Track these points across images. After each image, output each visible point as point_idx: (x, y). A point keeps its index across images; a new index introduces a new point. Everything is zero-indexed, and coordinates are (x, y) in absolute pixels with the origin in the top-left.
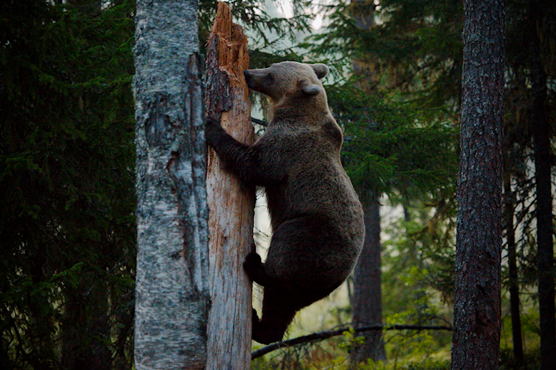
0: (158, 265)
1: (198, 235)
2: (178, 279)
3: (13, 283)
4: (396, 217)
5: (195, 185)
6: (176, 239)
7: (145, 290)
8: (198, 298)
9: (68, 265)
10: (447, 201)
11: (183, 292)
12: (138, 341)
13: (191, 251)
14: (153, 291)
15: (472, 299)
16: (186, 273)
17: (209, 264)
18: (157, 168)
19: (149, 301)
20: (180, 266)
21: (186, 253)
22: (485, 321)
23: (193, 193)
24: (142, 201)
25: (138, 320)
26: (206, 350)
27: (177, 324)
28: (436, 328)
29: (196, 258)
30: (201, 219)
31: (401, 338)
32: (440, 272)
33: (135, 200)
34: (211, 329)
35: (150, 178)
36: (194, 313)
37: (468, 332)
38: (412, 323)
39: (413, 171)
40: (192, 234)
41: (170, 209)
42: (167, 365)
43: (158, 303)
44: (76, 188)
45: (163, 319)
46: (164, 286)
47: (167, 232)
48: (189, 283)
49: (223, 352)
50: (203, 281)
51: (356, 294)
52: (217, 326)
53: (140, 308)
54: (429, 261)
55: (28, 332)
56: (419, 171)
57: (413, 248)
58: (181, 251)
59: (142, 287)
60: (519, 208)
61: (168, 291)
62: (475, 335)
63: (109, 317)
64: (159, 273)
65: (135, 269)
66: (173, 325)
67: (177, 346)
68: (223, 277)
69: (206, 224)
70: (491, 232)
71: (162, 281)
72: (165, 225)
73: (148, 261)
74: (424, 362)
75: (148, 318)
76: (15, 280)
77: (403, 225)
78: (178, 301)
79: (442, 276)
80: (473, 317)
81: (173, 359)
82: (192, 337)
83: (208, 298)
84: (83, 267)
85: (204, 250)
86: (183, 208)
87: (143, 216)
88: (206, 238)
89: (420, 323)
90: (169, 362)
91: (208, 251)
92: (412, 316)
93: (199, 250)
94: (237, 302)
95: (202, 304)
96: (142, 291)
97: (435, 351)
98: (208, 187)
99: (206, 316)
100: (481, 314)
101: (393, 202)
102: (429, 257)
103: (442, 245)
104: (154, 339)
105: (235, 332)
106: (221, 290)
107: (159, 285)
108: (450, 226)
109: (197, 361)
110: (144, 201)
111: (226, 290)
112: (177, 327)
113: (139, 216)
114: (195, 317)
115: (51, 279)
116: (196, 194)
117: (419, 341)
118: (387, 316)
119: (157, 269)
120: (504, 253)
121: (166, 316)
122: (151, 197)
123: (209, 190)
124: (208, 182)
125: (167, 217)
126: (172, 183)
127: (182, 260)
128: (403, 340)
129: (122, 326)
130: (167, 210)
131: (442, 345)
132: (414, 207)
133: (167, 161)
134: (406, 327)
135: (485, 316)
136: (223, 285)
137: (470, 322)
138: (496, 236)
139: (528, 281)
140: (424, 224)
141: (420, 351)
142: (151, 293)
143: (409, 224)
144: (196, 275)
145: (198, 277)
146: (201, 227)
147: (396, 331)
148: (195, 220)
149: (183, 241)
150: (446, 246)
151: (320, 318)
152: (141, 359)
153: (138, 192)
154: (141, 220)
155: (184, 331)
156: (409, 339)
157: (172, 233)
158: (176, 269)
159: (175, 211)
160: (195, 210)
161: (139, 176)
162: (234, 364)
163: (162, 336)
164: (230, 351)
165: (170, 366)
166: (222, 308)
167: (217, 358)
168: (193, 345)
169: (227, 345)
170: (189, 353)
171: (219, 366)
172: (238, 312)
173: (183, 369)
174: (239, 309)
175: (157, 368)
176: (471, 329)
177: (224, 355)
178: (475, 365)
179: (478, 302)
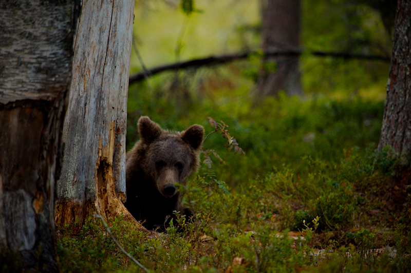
26: (71, 69)
27: (35, 33)
31: (324, 68)
34: (79, 43)
36: (57, 20)
42: (20, 86)
45: (17, 25)
49: (92, 73)
52: (87, 38)
66: (30, 34)
67: (34, 61)
78: (38, 3)
81: (27, 77)
82: (54, 52)
83: (78, 3)
89: (349, 49)
90: (22, 82)
94: (115, 10)
97: (366, 86)
99: (73, 25)
104: (4, 51)
105: (110, 48)
109: (59, 82)
112: (35, 36)
114: (59, 25)
117: (346, 72)
118: (307, 39)
121: (22, 21)
128: (325, 72)
147: (318, 59)
155: (44, 42)
156: (335, 70)
162: (105, 89)
163: (14, 47)
164: (101, 72)
165: (23, 87)
166: (94, 16)
167: (85, 79)
168: (54, 62)
169: (99, 63)
170: (48, 71)
171: (86, 90)
172: (116, 22)
173: (40, 91)
174: (116, 18)
175: (6, 89)
177: (94, 76)
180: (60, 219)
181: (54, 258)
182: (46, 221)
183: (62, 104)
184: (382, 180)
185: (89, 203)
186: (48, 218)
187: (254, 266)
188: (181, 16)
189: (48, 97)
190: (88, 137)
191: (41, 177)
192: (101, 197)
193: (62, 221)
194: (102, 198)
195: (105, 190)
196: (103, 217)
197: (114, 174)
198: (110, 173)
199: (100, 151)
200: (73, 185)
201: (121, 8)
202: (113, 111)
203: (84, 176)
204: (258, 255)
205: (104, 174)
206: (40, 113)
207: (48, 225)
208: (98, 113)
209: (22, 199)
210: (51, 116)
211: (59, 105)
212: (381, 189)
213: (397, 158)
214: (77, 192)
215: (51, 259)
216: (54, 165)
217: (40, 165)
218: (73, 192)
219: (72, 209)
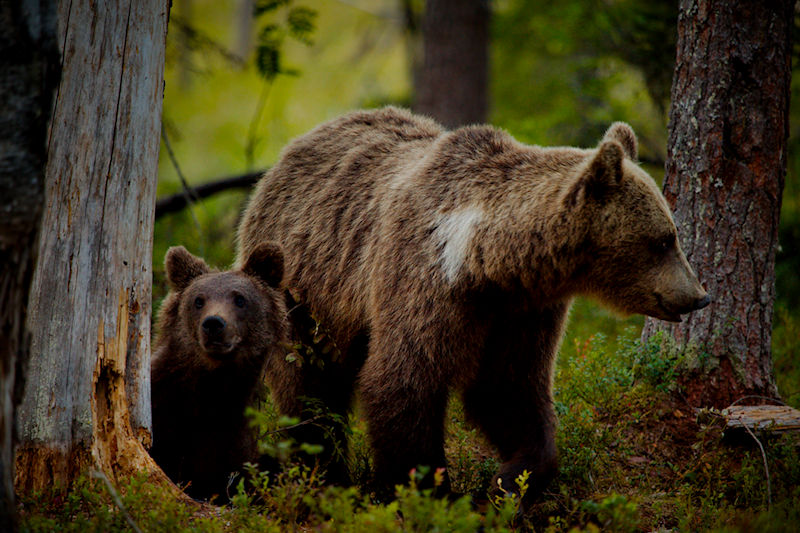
8: (30, 56)
15: (718, 92)
22: (746, 149)
26: (42, 187)
32: (640, 20)
34: (58, 136)
36: (15, 92)
37: (703, 175)
49: (83, 195)
50: (43, 14)
52: (73, 128)
62: (720, 183)
68: (94, 8)
79: (640, 28)
80: (717, 138)
82: (9, 154)
83: (54, 58)
94: (126, 72)
99: (46, 102)
100: (738, 132)
105: (118, 146)
106: (87, 38)
109: (20, 214)
111: (99, 38)
114: (19, 102)
135: (747, 138)
136: (93, 25)
137: (710, 151)
145: (30, 3)
162: (110, 226)
164: (102, 193)
166: (86, 84)
167: (69, 208)
168: (9, 174)
169: (96, 176)
171: (71, 229)
172: (128, 96)
174: (129, 88)
176: (711, 167)
177: (87, 202)
178: (717, 260)
179: (732, 102)
180: (24, 481)
183: (26, 256)
184: (650, 399)
185: (80, 449)
188: (255, 81)
190: (76, 320)
192: (103, 437)
193: (29, 485)
194: (105, 440)
195: (111, 424)
196: (107, 477)
197: (129, 393)
198: (121, 391)
199: (101, 348)
200: (49, 414)
201: (138, 68)
202: (125, 270)
203: (69, 398)
205: (108, 393)
208: (95, 274)
210: (5, 280)
211: (20, 258)
212: (647, 416)
213: (680, 356)
214: (57, 428)
216: (12, 376)
218: (49, 429)
219: (48, 462)
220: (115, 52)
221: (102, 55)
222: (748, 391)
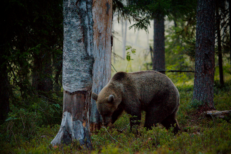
0: (72, 45)
1: (89, 32)
2: (80, 50)
3: (12, 53)
4: (171, 25)
5: (88, 11)
6: (80, 34)
7: (67, 55)
8: (89, 58)
9: (35, 45)
10: (192, 18)
11: (83, 56)
12: (64, 76)
13: (86, 39)
14: (70, 56)
15: (203, 59)
16: (84, 48)
17: (93, 44)
18: (72, 4)
19: (69, 60)
20: (81, 45)
21: (84, 40)
22: (208, 68)
23: (87, 15)
24: (65, 18)
25: (64, 68)
26: (92, 80)
27: (80, 69)
28: (188, 72)
29: (88, 42)
30: (90, 26)
31: (173, 75)
32: (189, 48)
33: (62, 18)
34: (94, 71)
35: (69, 9)
37: (201, 73)
38: (177, 70)
39: (178, 6)
40: (86, 32)
41: (77, 21)
42: (76, 87)
43: (72, 61)
44: (38, 13)
46: (75, 53)
47: (76, 31)
48: (85, 52)
49: (99, 81)
50: (91, 52)
51: (154, 57)
52: (97, 70)
53: (65, 63)
54: (185, 44)
55: (18, 73)
56: (180, 6)
57: (178, 38)
58: (82, 39)
59: (65, 54)
60: (222, 22)
61: (76, 55)
62: (204, 74)
63: (52, 67)
64: (73, 48)
65: (63, 47)
66: (78, 70)
67: (80, 78)
68: (99, 50)
69: (92, 28)
70: (211, 31)
71: (74, 52)
72: (75, 28)
73: (68, 43)
74: (183, 86)
75: (68, 67)
76: (13, 51)
77: (174, 29)
78: (80, 60)
79: (190, 50)
80: (203, 67)
81: (78, 84)
82: (86, 75)
83: (93, 58)
84: (41, 46)
85: (91, 38)
86: (83, 21)
87: (66, 24)
88: (92, 34)
89: (181, 69)
90: (76, 85)
91: (93, 39)
92: (178, 66)
93: (89, 38)
94: (105, 60)
95: (90, 61)
96: (65, 55)
97: (187, 81)
98: (93, 12)
99: (92, 66)
100: (207, 65)
101: (170, 19)
102: (185, 42)
103: (190, 37)
104: (70, 75)
105: (104, 73)
106: (98, 55)
107: (72, 53)
108: (194, 29)
109: (89, 85)
110: (66, 18)
111: (100, 55)
112: (80, 70)
113: (64, 24)
114: (88, 66)
115: (28, 51)
116: (88, 15)
117: (181, 77)
118: (167, 66)
119: (72, 47)
120: (216, 40)
121: (75, 66)
122: (69, 16)
123: (93, 14)
124: (93, 10)
125: (76, 25)
126: (78, 11)
127: (82, 42)
128: (174, 77)
129: (57, 70)
130: (76, 22)
131: (190, 78)
132: (179, 21)
133: (76, 2)
134: (175, 71)
136: (99, 53)
137: (202, 69)
138: (213, 33)
139: (226, 52)
140: (183, 28)
141: (181, 81)
142: (70, 57)
143: (177, 28)
144: (88, 49)
145: (89, 50)
146: (90, 29)
147: (171, 73)
148: (88, 26)
149: (82, 35)
150: (192, 37)
151: (139, 67)
152: (65, 84)
153: (64, 14)
154: (65, 26)
155: (83, 72)
156: (177, 76)
157: (78, 32)
158: (80, 46)
159: (79, 22)
160: (88, 22)
161: (64, 8)
163: (74, 74)
164: (102, 81)
165: (77, 87)
166: (99, 63)
167: (97, 83)
168: (87, 78)
169: (101, 78)
170: (85, 81)
171: (98, 87)
172: (106, 64)
173: (82, 88)
174: (106, 63)
175: (72, 88)
176: (202, 72)
177: (100, 82)
178: (204, 87)
179: (205, 61)
180: (91, 129)
181: (90, 141)
182: (87, 130)
183: (90, 92)
184: (194, 110)
185: (100, 123)
186: (88, 129)
187: (155, 140)
188: (126, 61)
189: (85, 90)
191: (85, 116)
193: (92, 129)
196: (105, 127)
200: (95, 118)
201: (107, 60)
204: (156, 137)
206: (83, 95)
207: (87, 131)
209: (79, 123)
210: (87, 96)
212: (194, 113)
213: (199, 103)
214: (96, 120)
215: (89, 142)
216: (89, 111)
217: (84, 112)
219: (95, 126)
220: (103, 58)
221: (101, 58)
222: (210, 108)
